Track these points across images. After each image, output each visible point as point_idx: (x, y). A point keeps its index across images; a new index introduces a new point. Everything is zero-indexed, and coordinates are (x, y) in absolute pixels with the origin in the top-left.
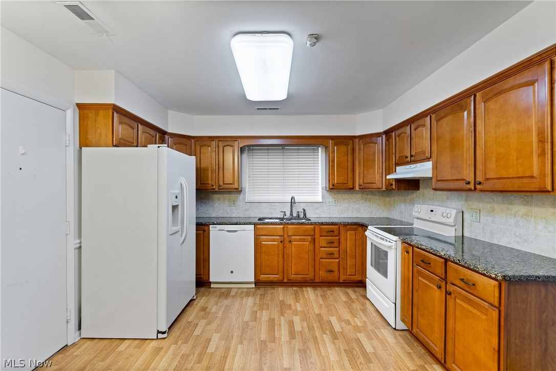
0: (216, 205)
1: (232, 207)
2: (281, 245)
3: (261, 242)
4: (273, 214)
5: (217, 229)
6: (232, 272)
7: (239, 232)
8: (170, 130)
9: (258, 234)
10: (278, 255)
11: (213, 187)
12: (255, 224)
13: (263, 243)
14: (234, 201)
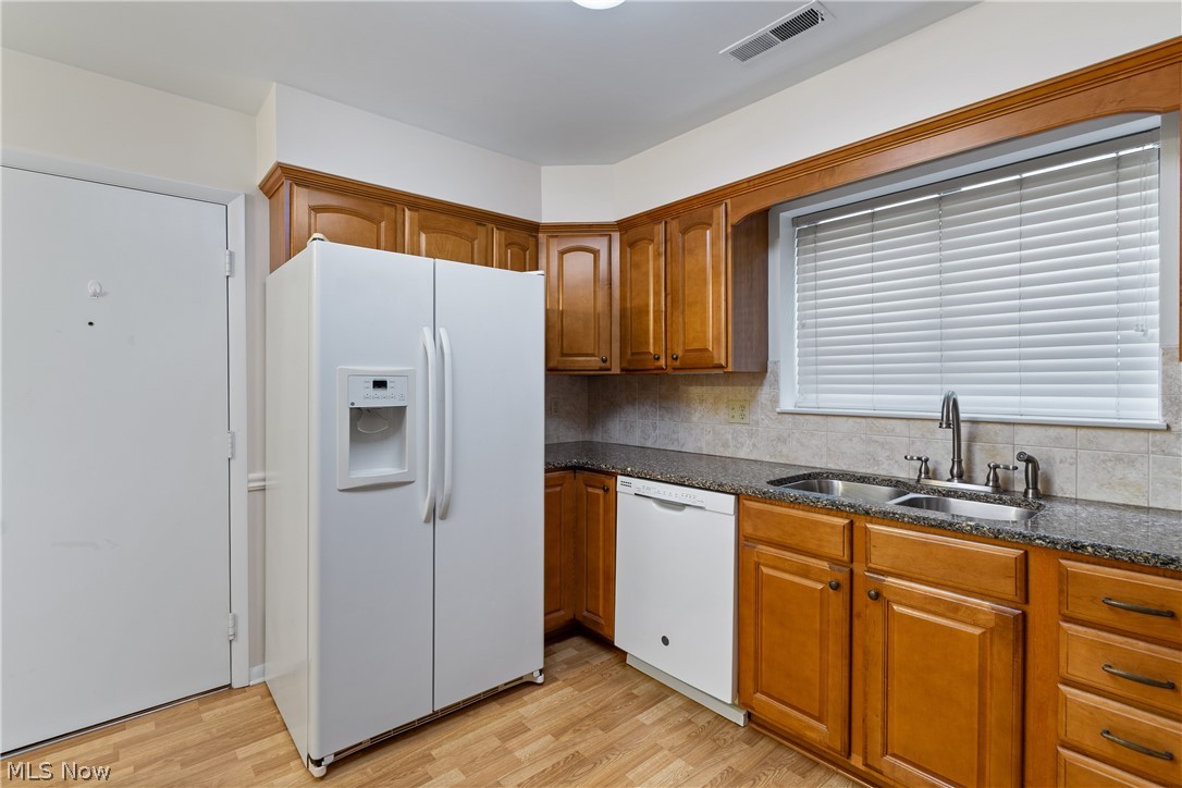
0: (695, 418)
1: (739, 427)
2: (837, 602)
3: (758, 565)
4: (877, 462)
5: (633, 490)
6: (665, 641)
7: (687, 510)
8: (547, 218)
9: (748, 529)
10: (823, 637)
11: (658, 364)
12: (737, 495)
13: (765, 570)
14: (743, 407)
